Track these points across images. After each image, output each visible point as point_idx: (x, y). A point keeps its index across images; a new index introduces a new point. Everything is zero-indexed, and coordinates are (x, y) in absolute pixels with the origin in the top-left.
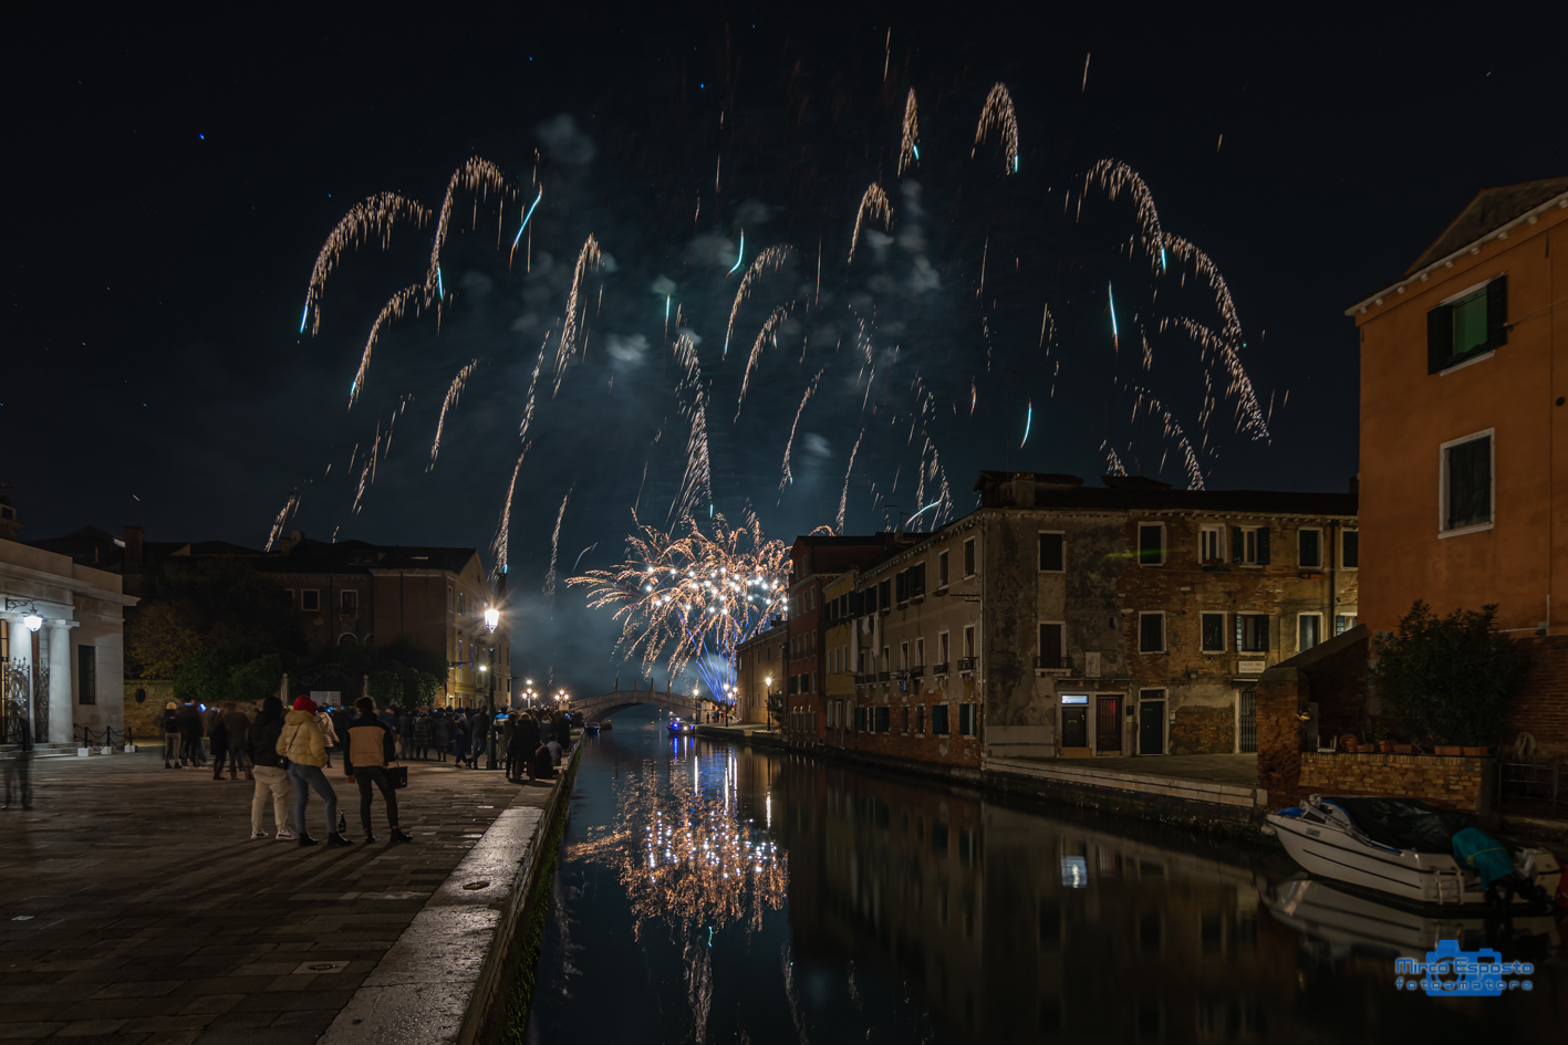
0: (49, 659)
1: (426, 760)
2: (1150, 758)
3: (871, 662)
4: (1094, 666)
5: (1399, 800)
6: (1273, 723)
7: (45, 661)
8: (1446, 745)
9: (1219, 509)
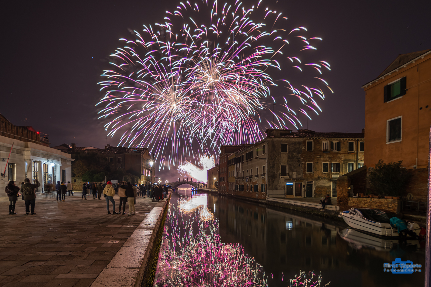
2: (309, 198)
3: (239, 174)
4: (295, 176)
6: (341, 190)
7: (55, 173)
8: (388, 196)
9: (327, 137)
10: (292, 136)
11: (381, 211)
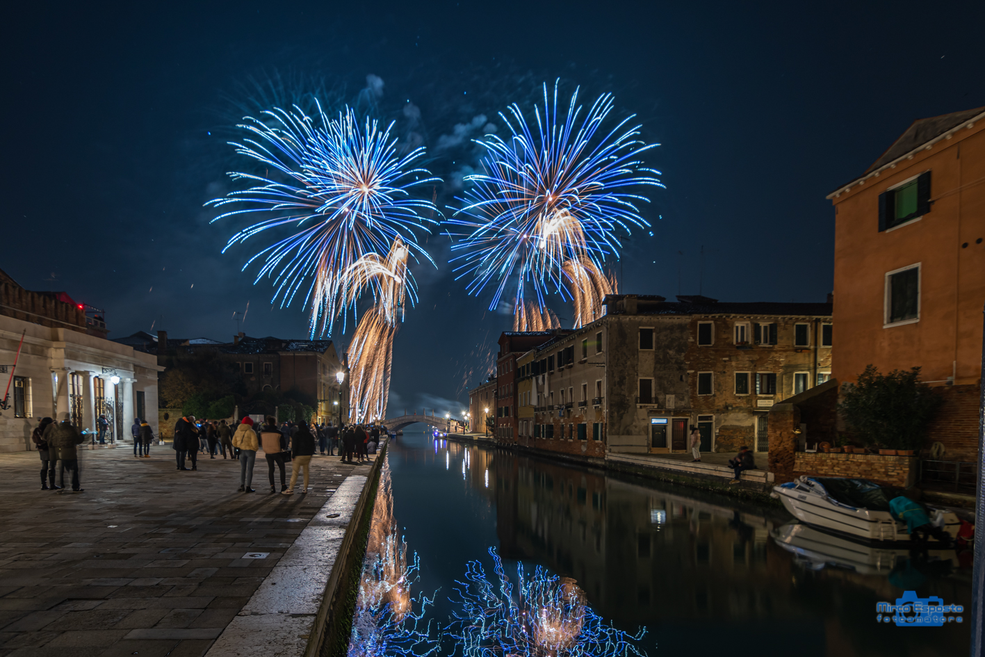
3: (543, 400)
4: (671, 403)
5: (857, 479)
6: (778, 435)
7: (121, 399)
8: (886, 449)
9: (747, 313)
10: (664, 311)
11: (869, 483)
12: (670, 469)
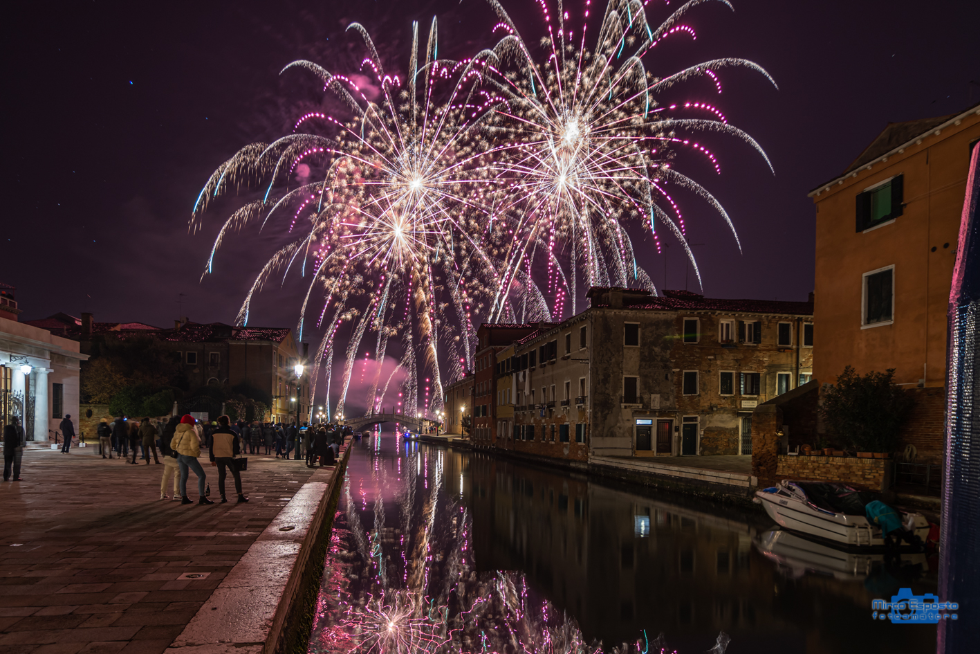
0: (35, 391)
1: (258, 453)
2: (688, 457)
3: (524, 397)
4: (656, 402)
5: (834, 484)
6: (761, 437)
7: (33, 392)
8: (863, 451)
9: (732, 310)
10: (650, 305)
11: (847, 487)
12: (655, 473)
